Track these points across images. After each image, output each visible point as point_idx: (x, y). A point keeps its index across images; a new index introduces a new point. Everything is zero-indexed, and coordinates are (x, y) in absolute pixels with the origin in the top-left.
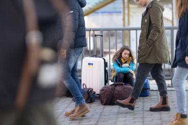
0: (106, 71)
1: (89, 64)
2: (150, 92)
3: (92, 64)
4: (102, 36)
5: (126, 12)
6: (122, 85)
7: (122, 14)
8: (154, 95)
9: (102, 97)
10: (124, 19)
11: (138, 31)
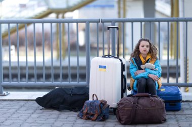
0: (123, 77)
1: (101, 67)
3: (105, 67)
4: (118, 28)
5: (122, 6)
6: (148, 96)
8: (187, 109)
9: (120, 114)
10: (119, 13)
11: (134, 23)
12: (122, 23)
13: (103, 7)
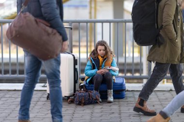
0: (75, 70)
2: (126, 93)
4: (71, 28)
5: (93, 5)
7: (88, 8)
8: (130, 97)
10: (90, 13)
11: (104, 24)
12: (93, 24)
13: (77, 7)
